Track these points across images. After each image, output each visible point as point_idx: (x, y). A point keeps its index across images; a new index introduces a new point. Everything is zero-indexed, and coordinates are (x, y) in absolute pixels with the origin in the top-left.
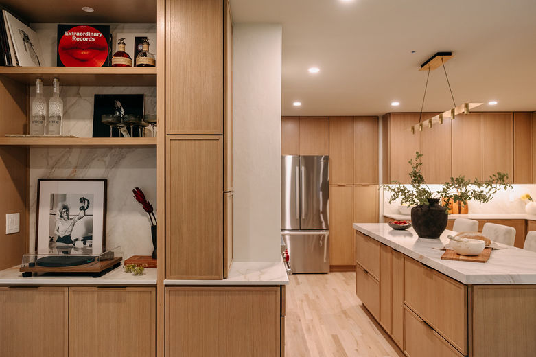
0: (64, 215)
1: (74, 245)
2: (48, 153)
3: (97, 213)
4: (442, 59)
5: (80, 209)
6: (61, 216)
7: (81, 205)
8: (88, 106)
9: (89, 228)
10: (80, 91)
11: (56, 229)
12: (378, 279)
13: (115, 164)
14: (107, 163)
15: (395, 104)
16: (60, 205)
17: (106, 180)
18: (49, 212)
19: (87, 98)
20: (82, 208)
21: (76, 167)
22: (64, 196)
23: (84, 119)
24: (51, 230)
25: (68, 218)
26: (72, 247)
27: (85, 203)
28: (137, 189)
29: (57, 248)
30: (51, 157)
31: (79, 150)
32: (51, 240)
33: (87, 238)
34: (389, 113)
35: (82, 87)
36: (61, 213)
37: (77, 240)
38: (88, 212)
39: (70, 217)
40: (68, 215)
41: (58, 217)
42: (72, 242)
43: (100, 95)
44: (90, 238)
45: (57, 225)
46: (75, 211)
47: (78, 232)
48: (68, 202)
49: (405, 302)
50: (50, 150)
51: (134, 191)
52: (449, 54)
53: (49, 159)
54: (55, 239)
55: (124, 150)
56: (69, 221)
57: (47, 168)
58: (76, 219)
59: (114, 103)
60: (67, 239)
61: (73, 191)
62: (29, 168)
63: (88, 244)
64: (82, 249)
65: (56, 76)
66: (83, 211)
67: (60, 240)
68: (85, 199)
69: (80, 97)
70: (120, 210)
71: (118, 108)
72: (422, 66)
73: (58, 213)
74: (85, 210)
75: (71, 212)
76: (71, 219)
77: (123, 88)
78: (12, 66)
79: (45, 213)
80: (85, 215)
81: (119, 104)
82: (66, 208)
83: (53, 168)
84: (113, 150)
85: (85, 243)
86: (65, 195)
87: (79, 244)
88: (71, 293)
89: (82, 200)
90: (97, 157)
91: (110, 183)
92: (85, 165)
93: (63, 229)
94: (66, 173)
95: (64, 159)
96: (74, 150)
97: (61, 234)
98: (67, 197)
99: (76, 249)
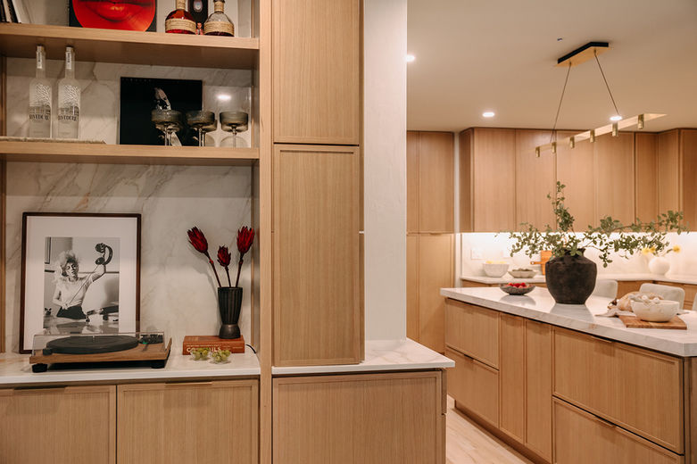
0: (70, 272)
1: (88, 321)
2: (39, 170)
3: (125, 269)
4: (595, 51)
5: (97, 262)
6: (65, 274)
7: (99, 255)
8: (110, 95)
9: (113, 294)
10: (95, 71)
11: (56, 295)
12: (497, 367)
13: (155, 191)
14: (141, 189)
15: (489, 115)
16: (62, 257)
17: (140, 215)
18: (43, 267)
19: (106, 82)
20: (101, 261)
21: (88, 194)
22: (69, 242)
23: (101, 116)
24: (47, 297)
25: (76, 278)
26: (83, 325)
27: (104, 253)
28: (195, 229)
29: (58, 326)
30: (45, 177)
31: (92, 166)
32: (48, 314)
33: (110, 310)
34: (473, 129)
35: (97, 63)
36: (64, 269)
37: (92, 312)
38: (109, 267)
39: (79, 276)
40: (75, 272)
41: (58, 275)
42: (83, 316)
43: (129, 78)
44: (115, 309)
45: (58, 288)
46: (87, 266)
47: (94, 300)
48: (75, 252)
49: (557, 393)
50: (43, 165)
51: (189, 232)
52: (605, 44)
53: (41, 181)
54: (54, 313)
55: (169, 168)
56: (79, 282)
57: (37, 195)
58: (91, 279)
59: (154, 93)
60: (75, 312)
61: (85, 232)
62: (6, 194)
63: (111, 319)
64: (101, 327)
65: (71, 42)
66: (101, 266)
67: (62, 313)
68: (105, 246)
69: (96, 79)
70: (163, 265)
71: (161, 100)
72: (560, 60)
73: (59, 269)
74: (105, 264)
75: (82, 268)
76: (81, 279)
77: (167, 68)
78: (6, 21)
79: (35, 269)
80: (105, 272)
81: (161, 94)
82: (72, 261)
83: (48, 194)
84: (151, 168)
85: (106, 318)
86: (71, 238)
87: (96, 320)
88: (120, 395)
89: (100, 248)
90: (125, 178)
91: (145, 220)
92: (105, 191)
93: (68, 295)
94: (70, 203)
95: (66, 182)
96: (85, 166)
97: (65, 304)
98: (74, 243)
99: (91, 328)
